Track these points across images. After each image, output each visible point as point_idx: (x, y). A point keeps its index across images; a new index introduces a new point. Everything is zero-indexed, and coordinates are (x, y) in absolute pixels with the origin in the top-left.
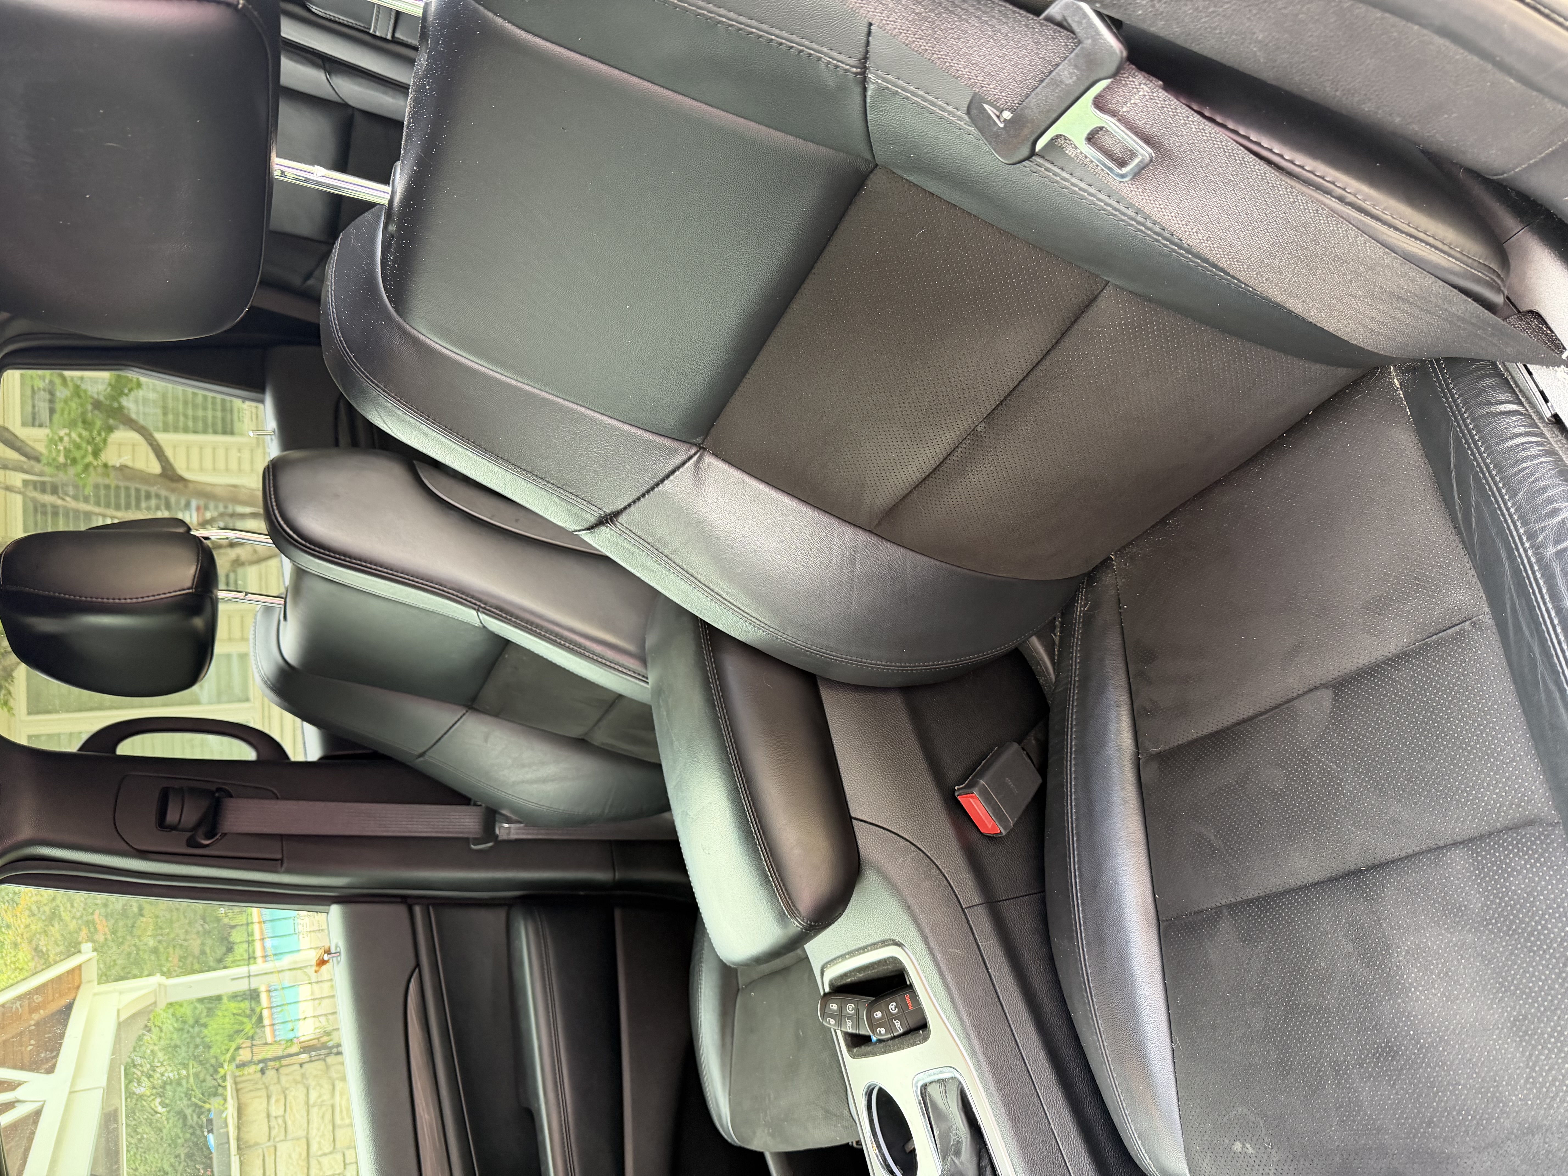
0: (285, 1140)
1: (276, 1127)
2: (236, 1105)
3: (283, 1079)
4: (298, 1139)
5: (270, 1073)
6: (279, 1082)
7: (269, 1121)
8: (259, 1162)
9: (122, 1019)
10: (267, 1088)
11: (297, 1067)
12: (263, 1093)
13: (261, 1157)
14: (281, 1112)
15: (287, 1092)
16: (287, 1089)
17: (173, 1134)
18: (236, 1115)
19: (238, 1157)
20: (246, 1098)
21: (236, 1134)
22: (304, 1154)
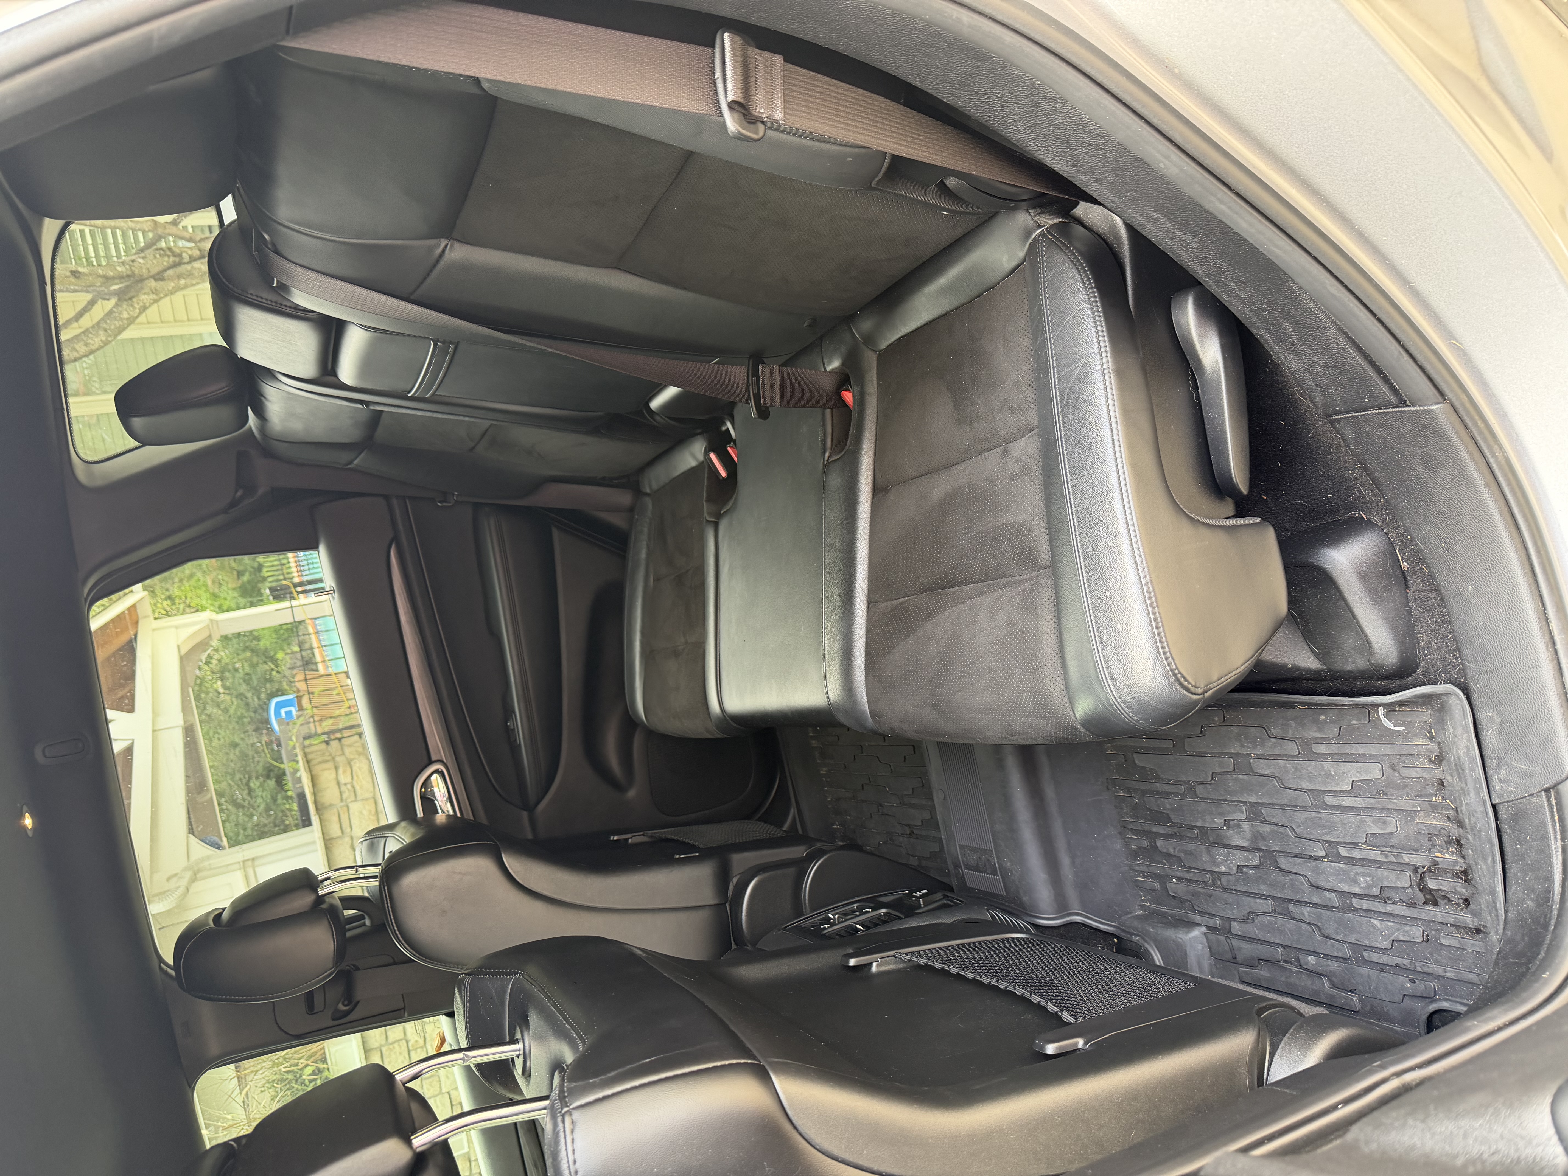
0: (356, 801)
1: (347, 791)
2: (310, 778)
3: (347, 751)
4: (366, 799)
5: (334, 744)
6: (343, 754)
7: (339, 788)
8: (335, 819)
9: (183, 652)
10: (333, 759)
11: (357, 737)
12: (330, 765)
13: (337, 815)
14: (349, 779)
15: (352, 763)
16: (352, 760)
17: (239, 713)
18: (310, 785)
19: (317, 817)
20: (317, 769)
21: (313, 799)
22: (374, 811)
